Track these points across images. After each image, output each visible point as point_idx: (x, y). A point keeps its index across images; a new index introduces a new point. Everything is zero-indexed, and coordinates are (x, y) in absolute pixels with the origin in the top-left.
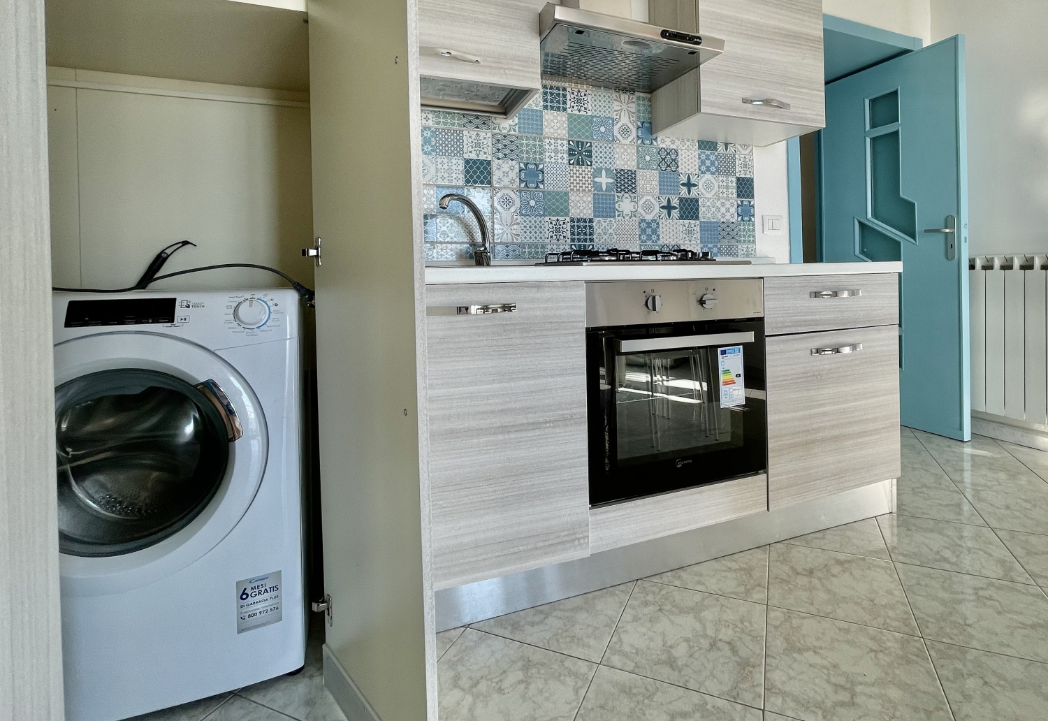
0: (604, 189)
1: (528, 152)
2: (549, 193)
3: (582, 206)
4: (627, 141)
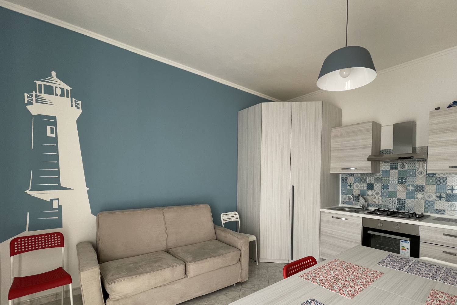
0: (411, 190)
1: (384, 181)
2: (390, 192)
3: (401, 195)
4: (421, 176)
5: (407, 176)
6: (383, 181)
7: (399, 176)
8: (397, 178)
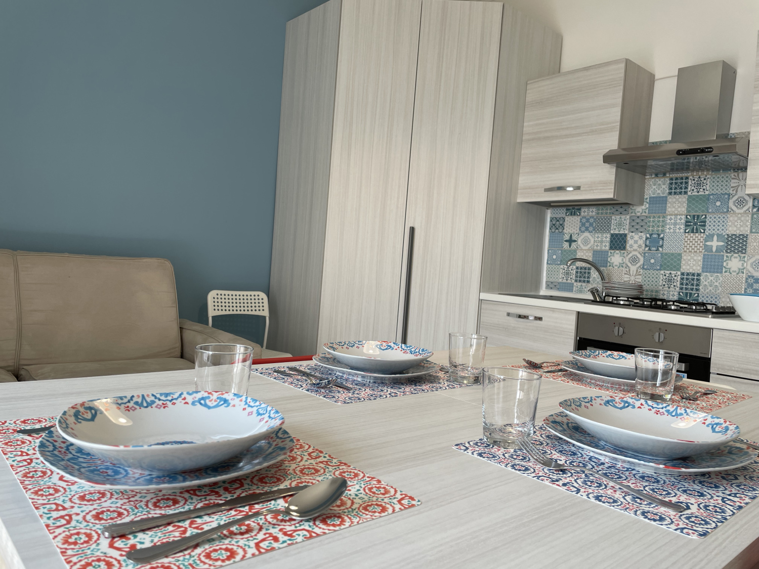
0: (714, 249)
1: (653, 227)
2: (666, 254)
3: (692, 263)
4: (742, 211)
5: (708, 212)
6: (649, 226)
7: (688, 211)
8: (683, 217)
